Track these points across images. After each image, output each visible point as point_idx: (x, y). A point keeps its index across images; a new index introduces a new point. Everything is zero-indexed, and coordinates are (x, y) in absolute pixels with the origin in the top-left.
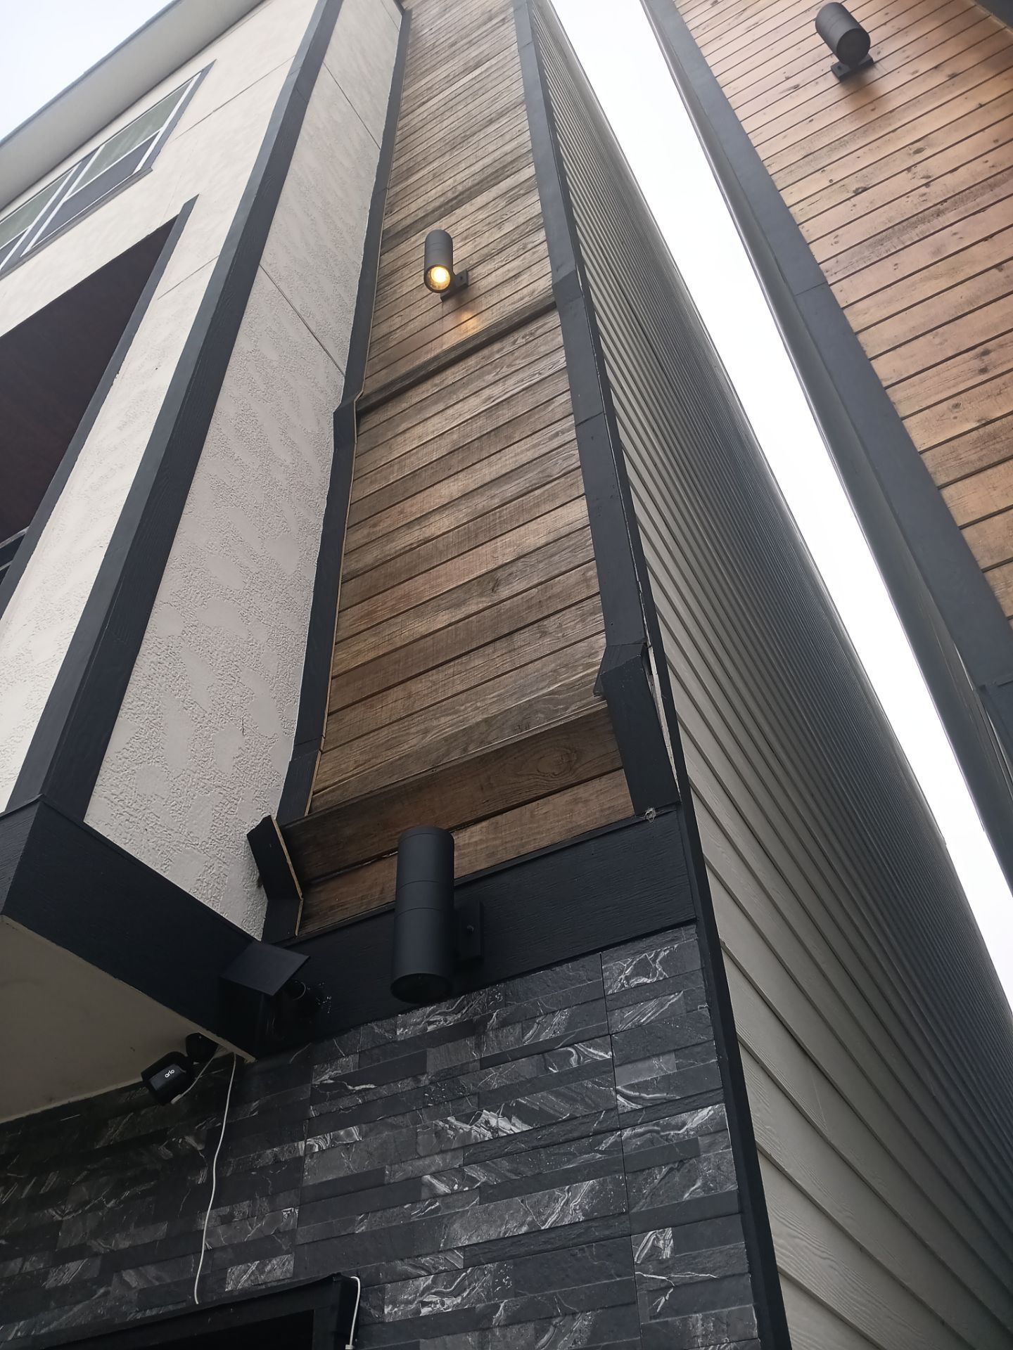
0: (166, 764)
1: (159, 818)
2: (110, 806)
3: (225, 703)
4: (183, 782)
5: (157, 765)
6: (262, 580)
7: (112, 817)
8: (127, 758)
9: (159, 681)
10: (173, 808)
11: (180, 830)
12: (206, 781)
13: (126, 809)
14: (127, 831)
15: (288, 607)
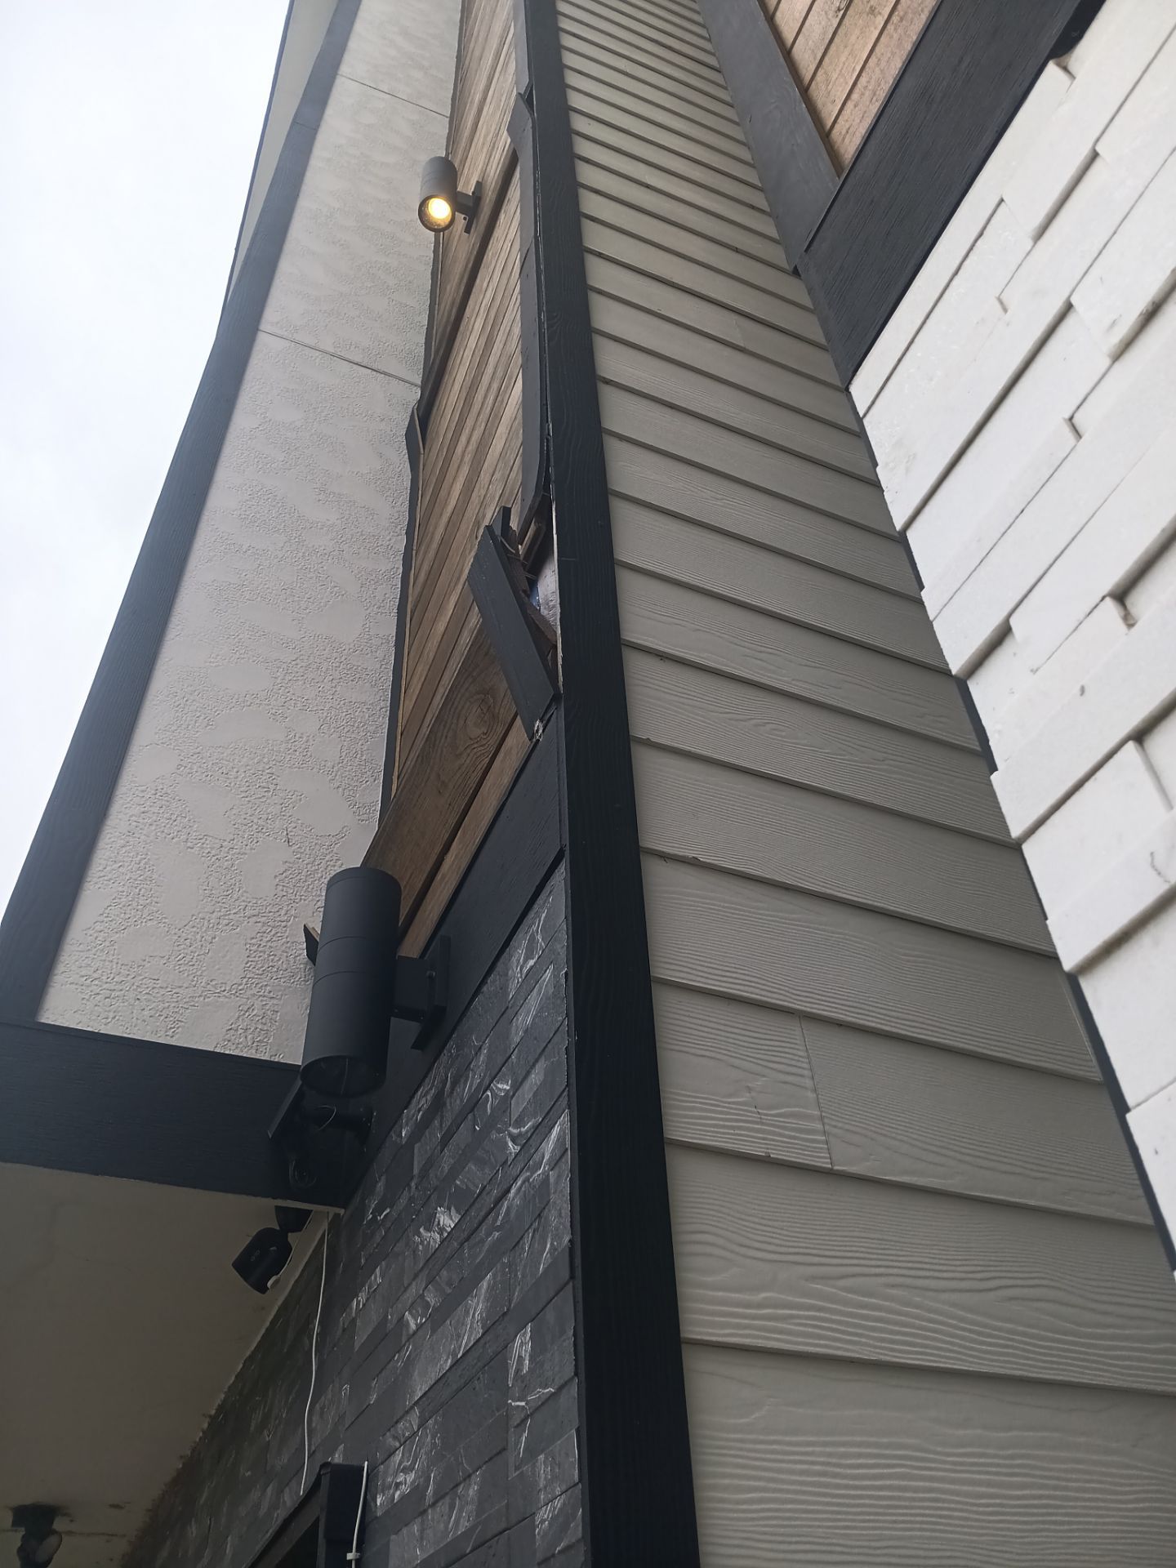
0: (165, 918)
1: (158, 980)
2: (79, 990)
3: (255, 821)
4: (195, 929)
5: (149, 923)
6: (304, 664)
7: (84, 1002)
8: (101, 932)
9: (144, 832)
10: (179, 963)
11: (194, 983)
12: (231, 917)
13: (105, 986)
14: (108, 1009)
15: (352, 678)
